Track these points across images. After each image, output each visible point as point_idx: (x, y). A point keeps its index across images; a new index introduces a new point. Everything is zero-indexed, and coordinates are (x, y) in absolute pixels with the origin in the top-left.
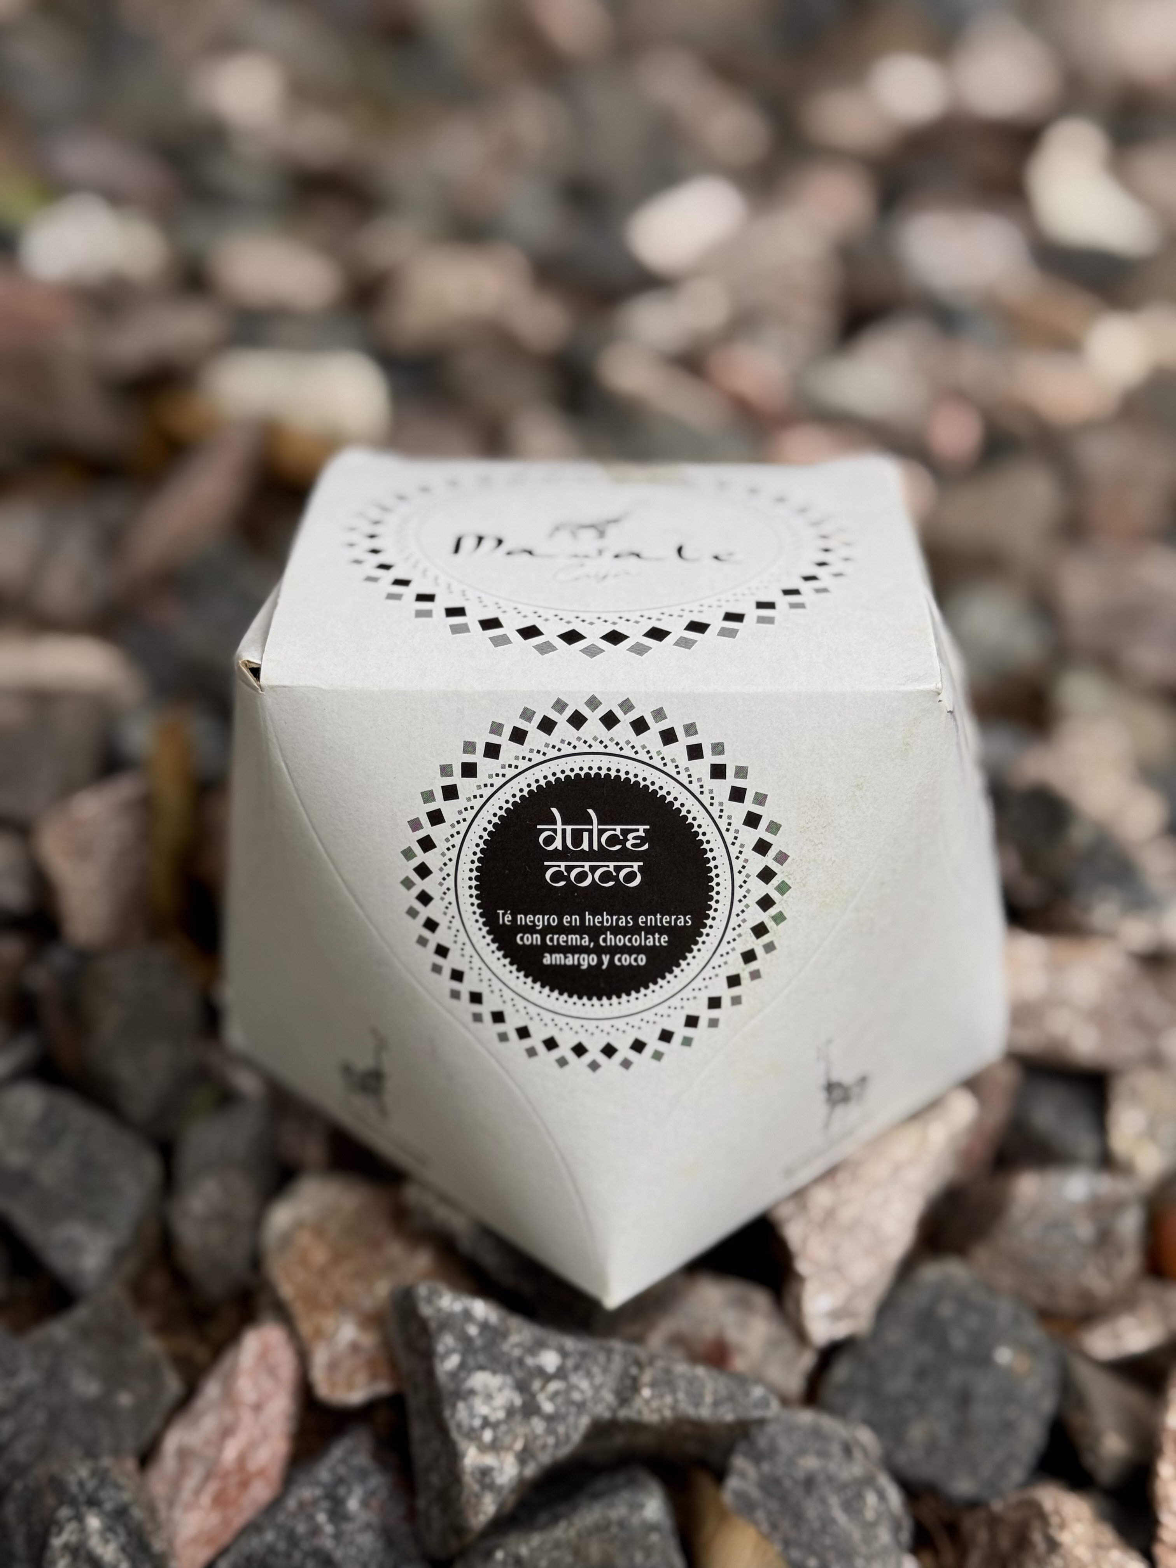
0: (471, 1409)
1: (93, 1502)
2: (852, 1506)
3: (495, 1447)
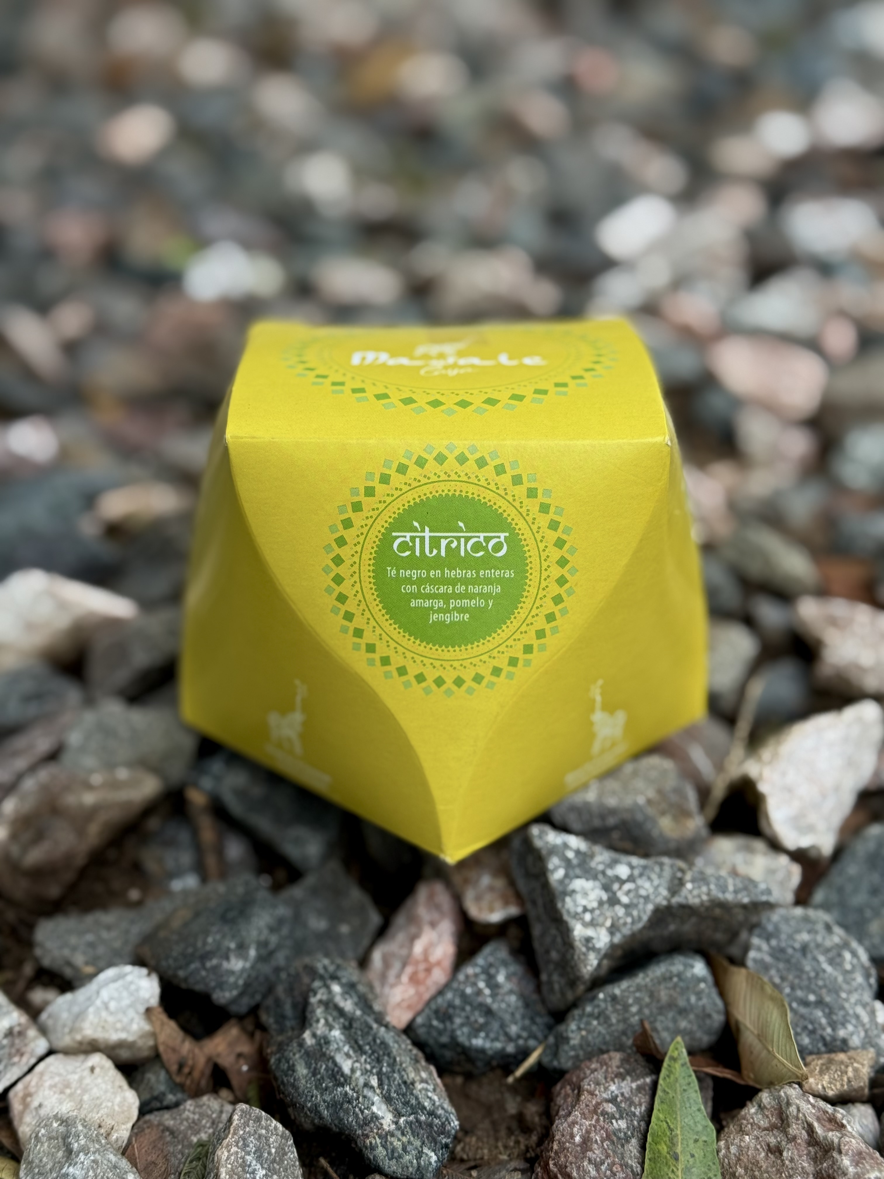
0: (575, 901)
2: (835, 961)
3: (593, 924)
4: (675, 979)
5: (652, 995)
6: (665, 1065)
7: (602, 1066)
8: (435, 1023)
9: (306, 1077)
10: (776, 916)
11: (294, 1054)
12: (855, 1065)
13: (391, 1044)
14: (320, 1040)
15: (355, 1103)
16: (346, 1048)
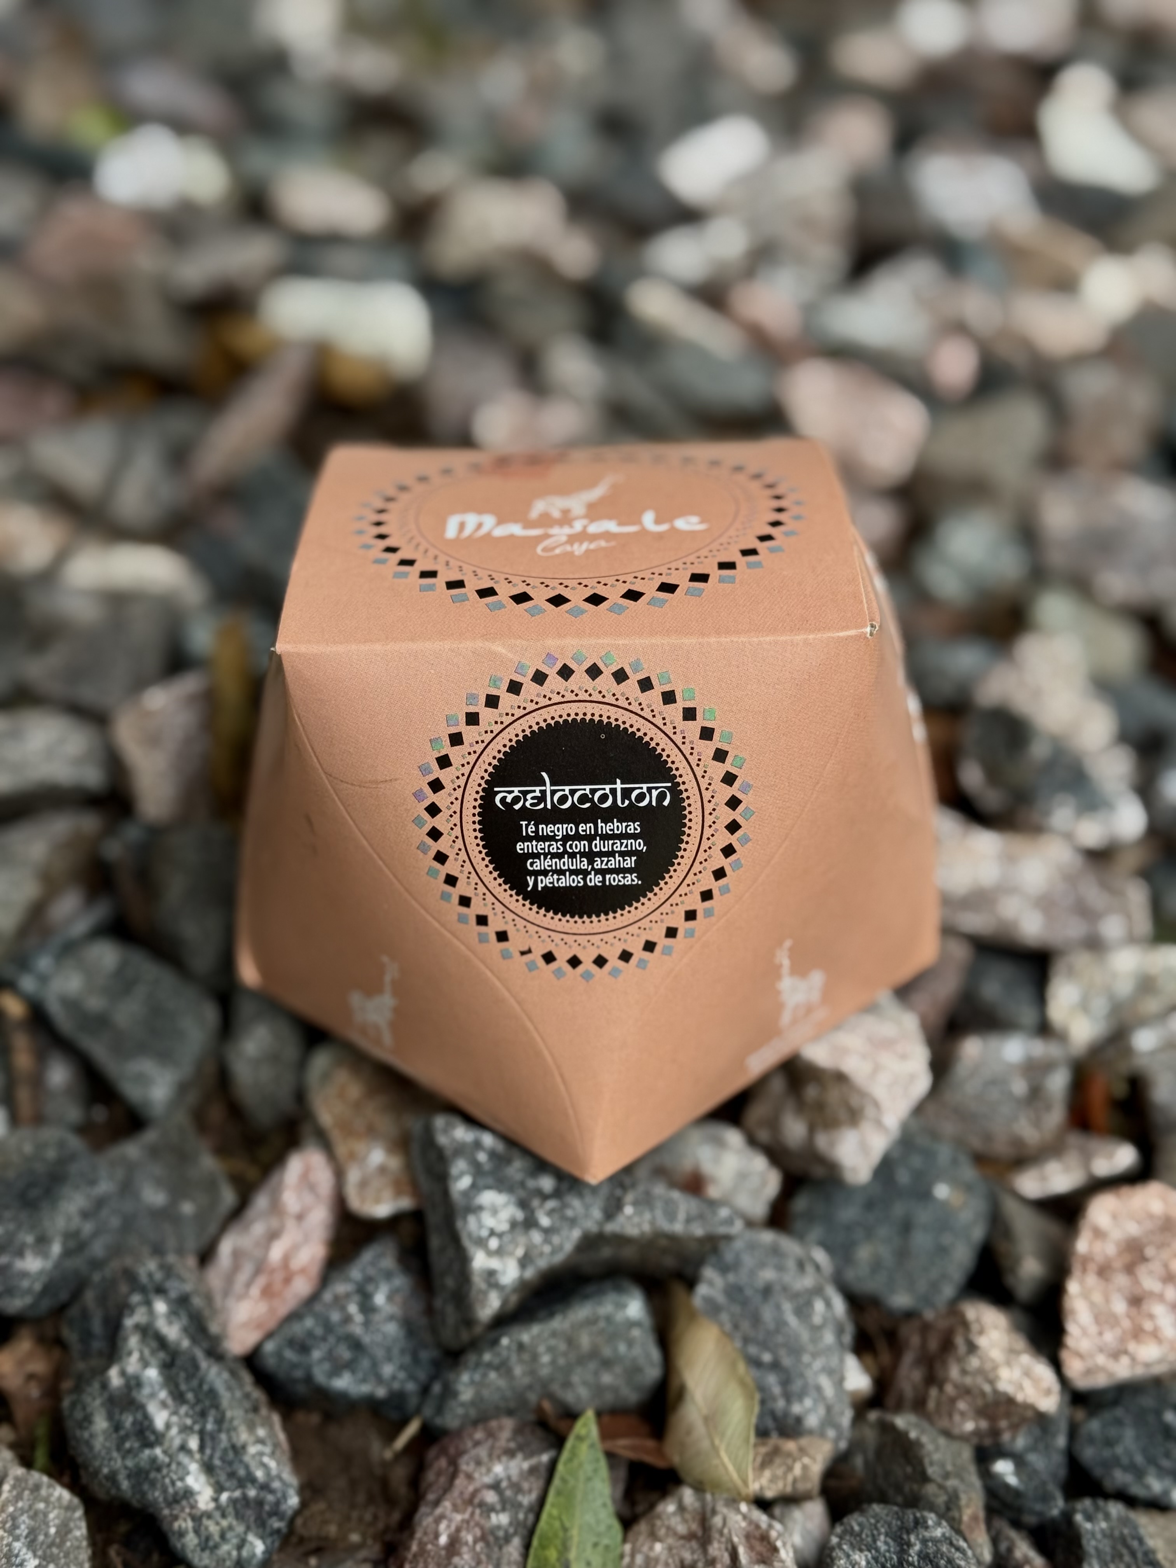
0: (479, 1221)
1: (160, 1291)
2: (803, 1311)
3: (499, 1252)
4: (602, 1324)
5: (570, 1342)
6: (569, 1444)
7: (488, 1437)
8: (288, 1354)
9: (104, 1433)
11: (94, 1399)
12: (806, 1459)
13: (222, 1391)
14: (130, 1380)
15: (165, 1471)
16: (163, 1394)
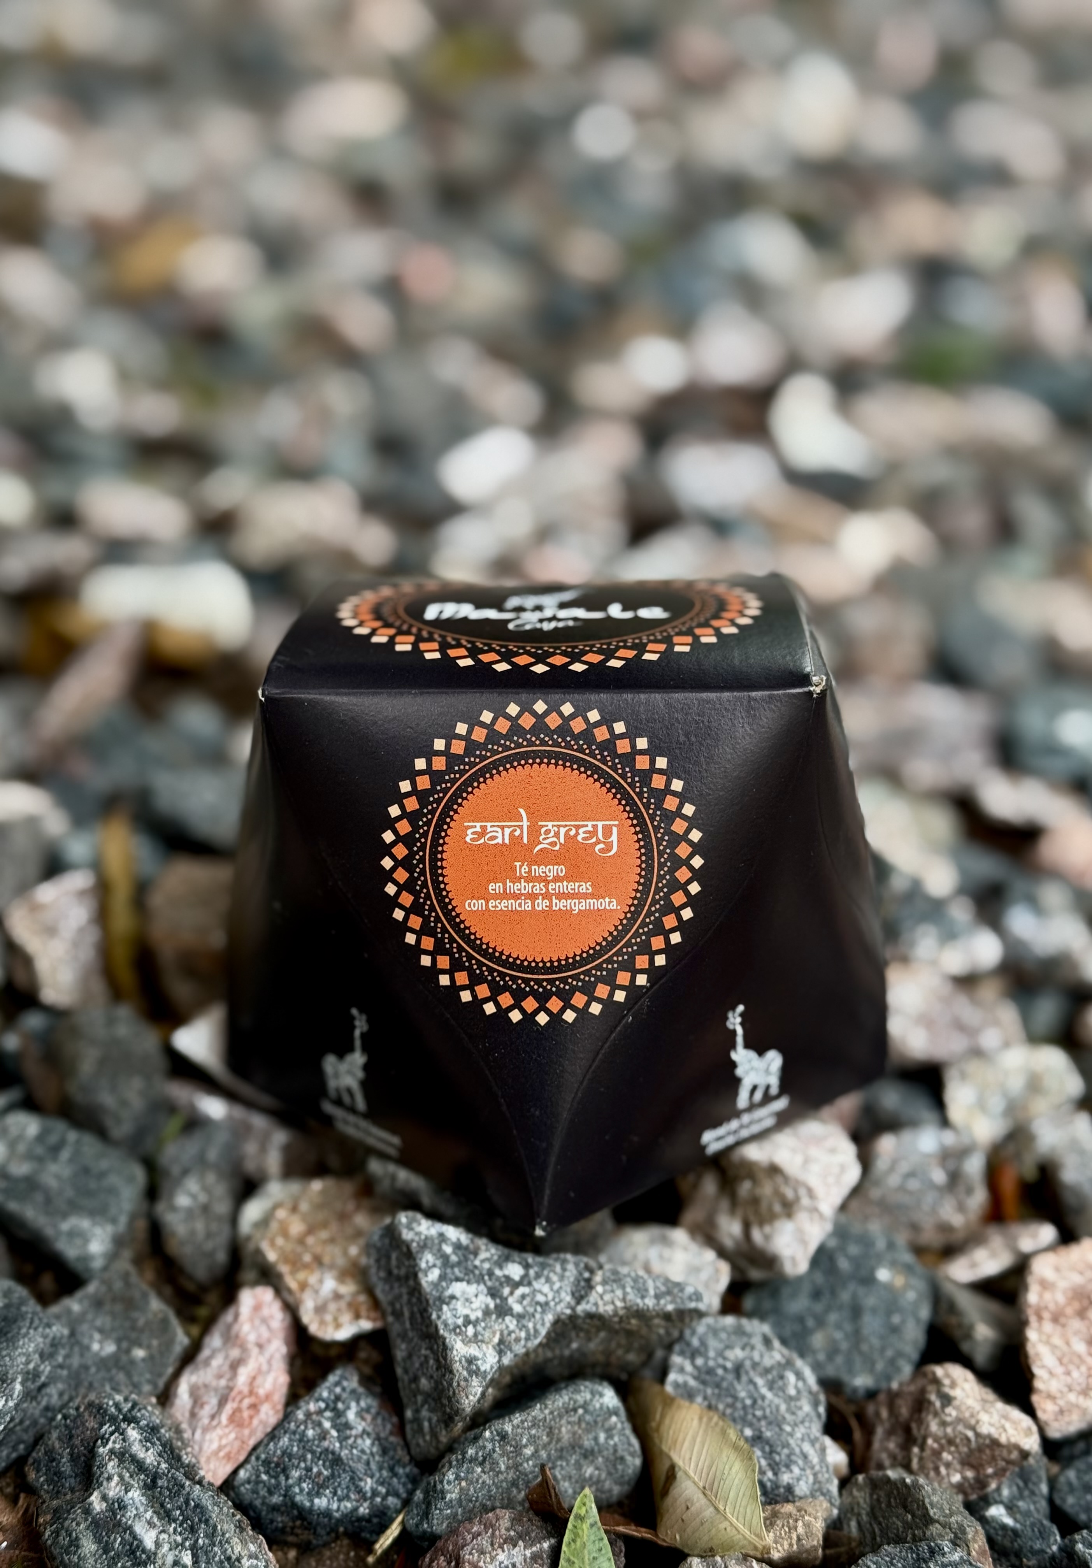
0: (453, 1310)
2: (776, 1383)
3: (477, 1340)
4: (581, 1411)
5: (550, 1434)
6: (570, 1526)
7: (486, 1528)
8: (264, 1477)
9: (95, 1555)
10: (701, 1328)
11: (78, 1524)
12: (807, 1518)
13: (210, 1508)
14: (113, 1504)
16: (149, 1515)
